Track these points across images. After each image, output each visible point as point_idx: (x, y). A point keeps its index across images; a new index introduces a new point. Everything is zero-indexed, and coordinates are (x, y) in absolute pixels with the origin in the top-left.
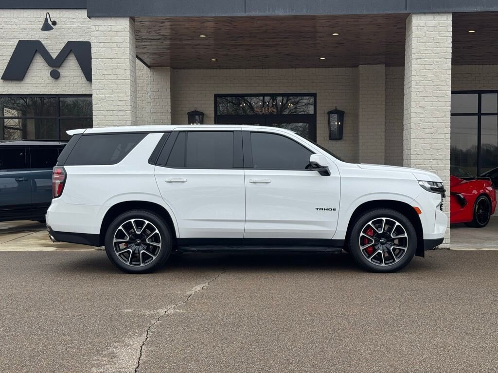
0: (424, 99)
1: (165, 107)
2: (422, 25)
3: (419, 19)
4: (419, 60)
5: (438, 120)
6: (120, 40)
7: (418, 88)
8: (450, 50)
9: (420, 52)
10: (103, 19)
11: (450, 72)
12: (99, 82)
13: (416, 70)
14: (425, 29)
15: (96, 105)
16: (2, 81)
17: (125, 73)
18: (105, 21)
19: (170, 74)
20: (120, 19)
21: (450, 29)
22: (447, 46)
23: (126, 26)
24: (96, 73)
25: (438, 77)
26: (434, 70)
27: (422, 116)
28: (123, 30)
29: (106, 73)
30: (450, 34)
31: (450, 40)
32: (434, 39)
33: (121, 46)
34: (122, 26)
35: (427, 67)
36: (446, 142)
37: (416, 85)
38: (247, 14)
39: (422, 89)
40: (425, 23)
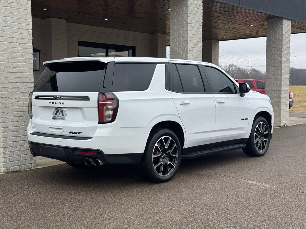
0: (193, 49)
4: (191, 24)
8: (202, 21)
9: (191, 19)
11: (202, 34)
12: (5, 9)
14: (193, 6)
15: (2, 31)
17: (28, 4)
21: (202, 8)
22: (201, 18)
25: (198, 36)
26: (196, 32)
31: (202, 14)
32: (196, 13)
35: (194, 29)
37: (190, 40)
39: (192, 42)
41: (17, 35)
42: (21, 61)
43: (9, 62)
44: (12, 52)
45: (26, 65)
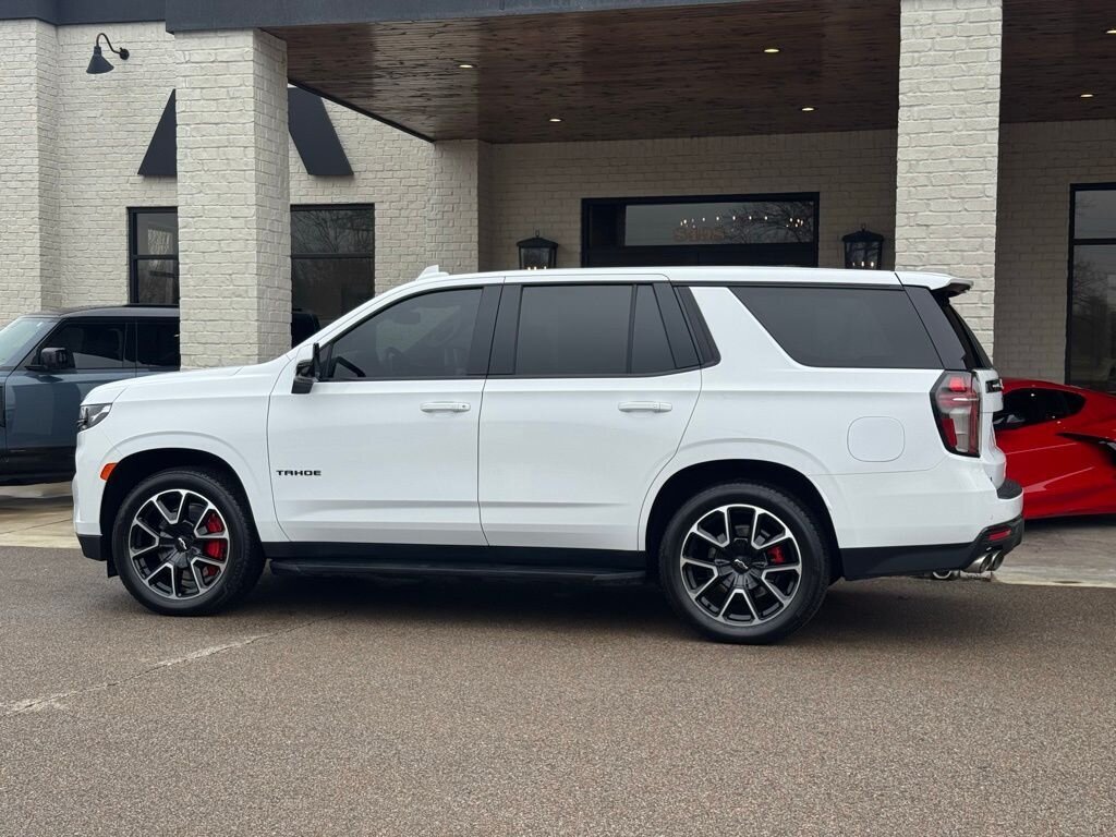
0: (928, 205)
1: (466, 230)
2: (923, 21)
3: (917, 7)
5: (963, 259)
6: (235, 81)
7: (912, 178)
8: (996, 81)
9: (918, 88)
10: (199, 35)
11: (994, 137)
12: (192, 178)
13: (908, 134)
14: (934, 31)
16: (141, 177)
17: (245, 155)
18: (203, 40)
19: (476, 156)
20: (234, 33)
21: (998, 27)
22: (989, 70)
23: (247, 49)
24: (186, 156)
25: (965, 151)
26: (956, 133)
27: (922, 247)
28: (240, 59)
29: (205, 155)
30: (997, 41)
31: (997, 55)
32: (953, 56)
33: (237, 94)
34: (238, 51)
35: (938, 126)
36: (983, 313)
37: (907, 172)
38: (508, 11)
39: (922, 180)
40: (933, 17)
41: (218, 234)
42: (226, 294)
43: (198, 297)
44: (207, 273)
45: (238, 302)
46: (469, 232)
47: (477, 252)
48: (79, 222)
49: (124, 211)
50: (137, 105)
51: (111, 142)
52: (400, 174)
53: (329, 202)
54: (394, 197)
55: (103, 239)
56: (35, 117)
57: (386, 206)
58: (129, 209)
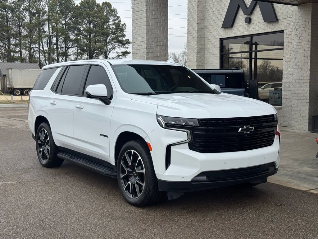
1: (307, 38)
16: (223, 29)
46: (308, 38)
47: (310, 45)
48: (209, 44)
49: (219, 40)
50: (223, 6)
51: (217, 19)
52: (292, 19)
53: (271, 31)
54: (290, 27)
55: (214, 49)
56: (196, 13)
57: (287, 31)
58: (220, 39)
